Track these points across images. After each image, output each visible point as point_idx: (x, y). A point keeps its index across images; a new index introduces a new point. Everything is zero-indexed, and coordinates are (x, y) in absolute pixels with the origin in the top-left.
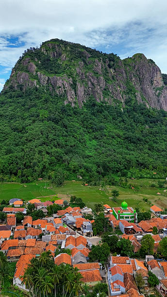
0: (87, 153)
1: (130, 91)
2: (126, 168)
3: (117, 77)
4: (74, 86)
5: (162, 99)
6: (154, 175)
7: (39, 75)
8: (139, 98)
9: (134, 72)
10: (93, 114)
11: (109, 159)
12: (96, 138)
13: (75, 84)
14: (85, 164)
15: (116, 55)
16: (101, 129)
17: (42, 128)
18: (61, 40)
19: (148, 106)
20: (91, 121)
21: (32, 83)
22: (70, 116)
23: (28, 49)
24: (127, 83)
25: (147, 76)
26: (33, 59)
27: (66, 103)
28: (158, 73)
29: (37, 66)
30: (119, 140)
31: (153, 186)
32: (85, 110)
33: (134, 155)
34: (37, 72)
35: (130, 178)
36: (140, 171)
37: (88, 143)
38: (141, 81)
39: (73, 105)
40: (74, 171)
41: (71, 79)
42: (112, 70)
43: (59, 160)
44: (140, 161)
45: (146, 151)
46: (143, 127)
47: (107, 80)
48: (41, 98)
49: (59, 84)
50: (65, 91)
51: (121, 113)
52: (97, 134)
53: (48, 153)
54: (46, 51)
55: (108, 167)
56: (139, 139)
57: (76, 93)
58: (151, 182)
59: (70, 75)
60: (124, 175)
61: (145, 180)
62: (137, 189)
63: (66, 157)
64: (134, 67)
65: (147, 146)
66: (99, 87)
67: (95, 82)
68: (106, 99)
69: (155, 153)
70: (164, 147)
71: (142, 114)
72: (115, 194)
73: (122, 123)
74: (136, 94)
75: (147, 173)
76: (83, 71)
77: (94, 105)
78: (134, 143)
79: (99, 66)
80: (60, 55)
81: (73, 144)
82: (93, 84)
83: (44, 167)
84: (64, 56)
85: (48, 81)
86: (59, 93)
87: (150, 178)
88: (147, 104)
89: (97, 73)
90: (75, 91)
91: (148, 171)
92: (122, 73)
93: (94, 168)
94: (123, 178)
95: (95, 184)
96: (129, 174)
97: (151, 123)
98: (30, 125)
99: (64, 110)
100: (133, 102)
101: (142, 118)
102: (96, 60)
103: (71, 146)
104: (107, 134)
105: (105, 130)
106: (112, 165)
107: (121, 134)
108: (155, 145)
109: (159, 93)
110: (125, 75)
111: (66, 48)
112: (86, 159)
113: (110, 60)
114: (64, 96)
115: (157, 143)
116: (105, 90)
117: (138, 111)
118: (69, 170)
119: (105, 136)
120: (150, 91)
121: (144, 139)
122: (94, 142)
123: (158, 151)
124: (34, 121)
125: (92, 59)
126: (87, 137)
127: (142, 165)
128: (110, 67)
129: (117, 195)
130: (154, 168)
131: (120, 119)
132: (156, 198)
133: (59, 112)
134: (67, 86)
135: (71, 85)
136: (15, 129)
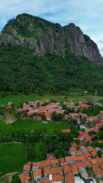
0: (49, 81)
1: (67, 46)
2: (67, 88)
3: (60, 37)
4: (38, 44)
5: (84, 50)
6: (80, 90)
7: (19, 37)
8: (72, 50)
9: (69, 34)
10: (50, 60)
11: (60, 84)
12: (52, 73)
13: (39, 43)
14: (50, 86)
15: (60, 24)
16: (55, 68)
17: (27, 69)
18: (29, 15)
19: (76, 54)
20: (49, 64)
21: (16, 42)
22: (39, 61)
23: (10, 20)
24: (66, 41)
25: (76, 37)
26: (14, 27)
27: (35, 54)
28: (82, 35)
29: (17, 31)
30: (63, 74)
31: (79, 95)
32: (45, 58)
33: (70, 81)
34: (17, 35)
35: (70, 92)
36: (74, 89)
37: (49, 76)
38: (73, 40)
39: (39, 55)
40: (46, 90)
41: (36, 40)
42: (57, 34)
43: (38, 85)
44: (74, 84)
45: (76, 79)
46: (74, 66)
47: (55, 40)
48: (22, 52)
49: (31, 43)
50: (34, 47)
51: (63, 59)
52: (53, 71)
53: (33, 82)
54: (20, 21)
55: (60, 87)
56: (72, 73)
57: (40, 48)
58: (78, 93)
59: (36, 37)
60: (67, 91)
61: (76, 93)
62: (73, 96)
63: (41, 84)
64: (69, 31)
65: (76, 77)
66: (51, 44)
67: (49, 41)
68: (55, 51)
69: (80, 80)
70: (84, 77)
71: (74, 59)
72: (66, 98)
73: (64, 65)
74: (71, 48)
75: (77, 90)
76: (43, 35)
77: (50, 55)
78: (70, 75)
79: (51, 31)
80: (29, 24)
81: (42, 77)
82: (48, 43)
83: (33, 88)
84: (31, 25)
85: (24, 41)
86: (31, 48)
87: (78, 92)
88: (76, 53)
89: (50, 36)
90: (39, 47)
91: (77, 89)
92: (63, 35)
93: (55, 88)
94: (67, 92)
95: (56, 95)
96: (69, 90)
97: (78, 64)
98: (20, 67)
99: (35, 58)
100: (69, 52)
101: (74, 62)
102: (49, 28)
103: (42, 78)
104: (57, 71)
105: (56, 69)
106: (62, 86)
107: (64, 71)
108: (80, 76)
109: (82, 46)
110: (64, 37)
111: (31, 19)
112: (50, 84)
113: (56, 28)
114: (34, 50)
115: (81, 75)
116: (55, 46)
117: (72, 58)
118: (44, 89)
119: (57, 72)
120: (78, 45)
121: (75, 73)
122: (52, 75)
123: (81, 79)
124: (22, 65)
125: (47, 27)
126: (48, 73)
127: (74, 86)
128: (56, 31)
129: (67, 99)
130: (80, 87)
131: (63, 62)
132: (81, 99)
133: (33, 60)
134: (35, 45)
135: (37, 44)
136: (14, 70)
